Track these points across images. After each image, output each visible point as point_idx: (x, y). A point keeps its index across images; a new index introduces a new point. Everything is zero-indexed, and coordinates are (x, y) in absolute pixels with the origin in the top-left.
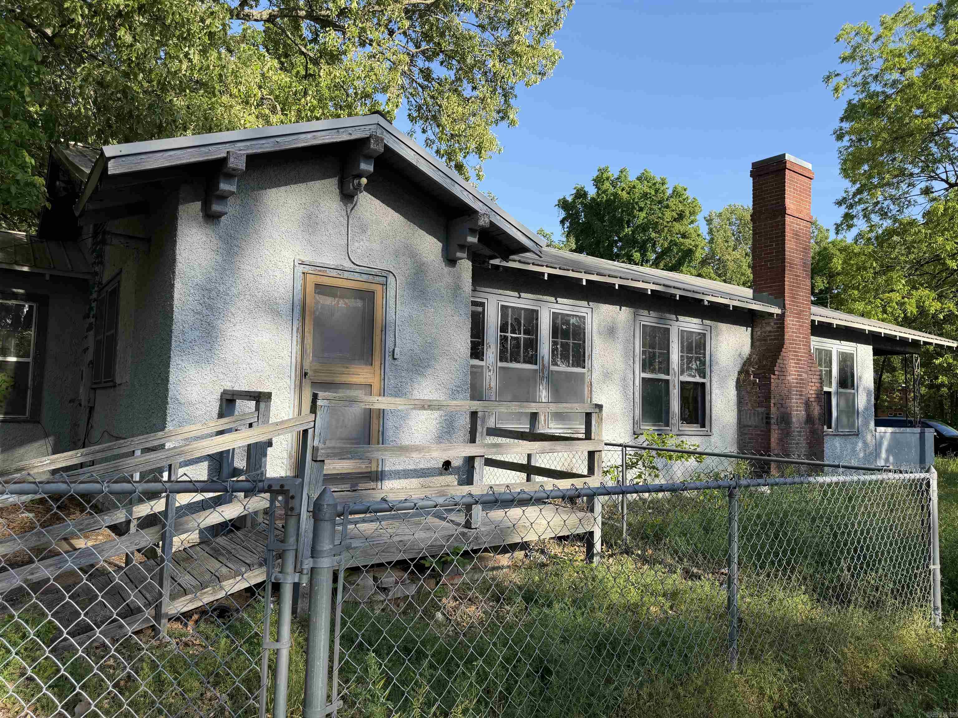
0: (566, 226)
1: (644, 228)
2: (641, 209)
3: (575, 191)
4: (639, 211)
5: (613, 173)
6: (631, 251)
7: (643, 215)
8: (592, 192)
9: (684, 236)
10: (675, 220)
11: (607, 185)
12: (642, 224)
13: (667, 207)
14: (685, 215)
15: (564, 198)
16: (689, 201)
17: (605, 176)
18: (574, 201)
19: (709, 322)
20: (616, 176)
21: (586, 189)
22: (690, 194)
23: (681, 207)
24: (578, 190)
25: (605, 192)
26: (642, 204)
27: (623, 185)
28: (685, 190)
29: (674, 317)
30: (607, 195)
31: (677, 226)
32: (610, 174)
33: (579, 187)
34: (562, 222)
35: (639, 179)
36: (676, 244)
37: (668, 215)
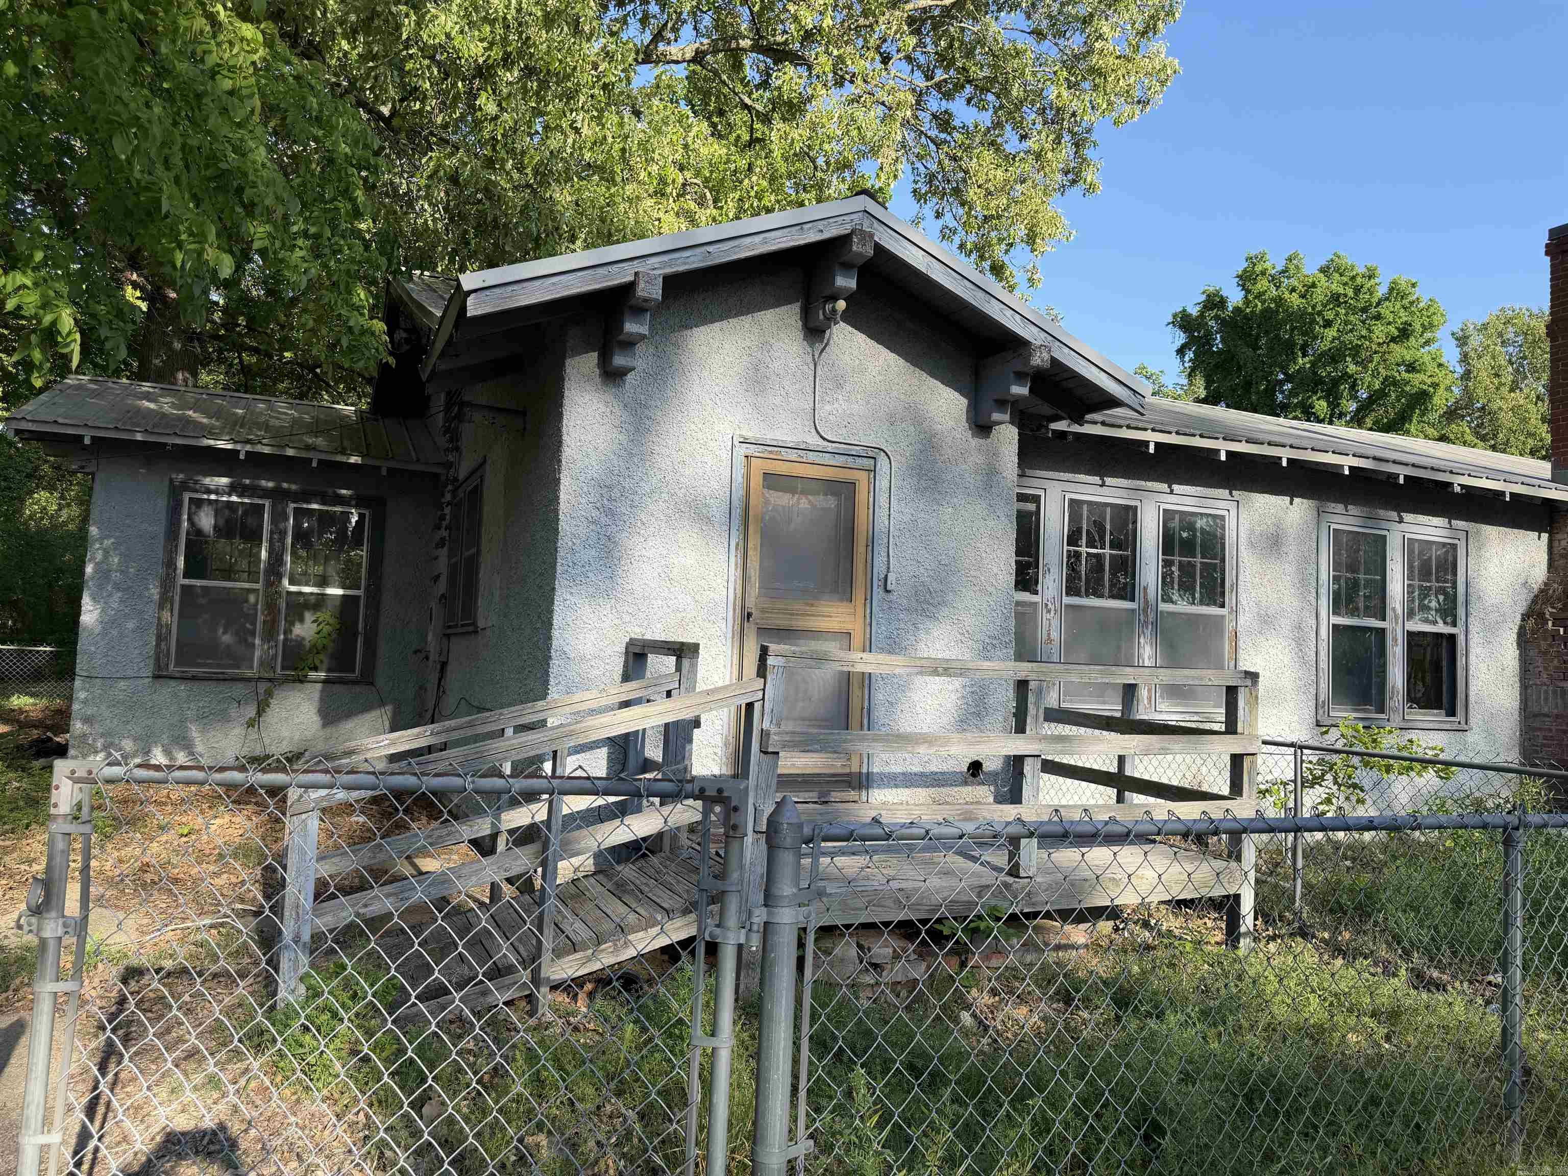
0: (1187, 359)
1: (1334, 357)
2: (1328, 324)
3: (1204, 298)
4: (1325, 327)
5: (1274, 263)
6: (1310, 397)
7: (1331, 333)
8: (1235, 297)
9: (1411, 368)
10: (1393, 340)
11: (1262, 284)
12: (1330, 349)
13: (1378, 317)
14: (1413, 331)
15: (1184, 311)
16: (1421, 305)
17: (1258, 268)
18: (1202, 315)
19: (1464, 523)
20: (1279, 268)
21: (1224, 293)
22: (1422, 294)
23: (1404, 317)
24: (1208, 296)
25: (1259, 296)
26: (1329, 315)
27: (1294, 282)
28: (1413, 285)
29: (1394, 515)
30: (1263, 302)
31: (1399, 352)
32: (1268, 265)
33: (1211, 289)
34: (1181, 351)
35: (1324, 270)
36: (1395, 383)
37: (1380, 332)
